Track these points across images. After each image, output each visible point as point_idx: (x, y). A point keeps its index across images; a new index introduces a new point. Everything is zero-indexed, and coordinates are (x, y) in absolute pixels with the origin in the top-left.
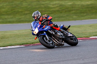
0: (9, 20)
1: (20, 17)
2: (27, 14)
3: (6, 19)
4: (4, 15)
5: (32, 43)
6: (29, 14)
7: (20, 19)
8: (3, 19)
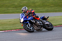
0: (40, 10)
1: (48, 9)
2: (52, 7)
3: (39, 10)
4: (37, 7)
5: (55, 25)
6: (53, 6)
7: (48, 10)
8: (37, 10)
